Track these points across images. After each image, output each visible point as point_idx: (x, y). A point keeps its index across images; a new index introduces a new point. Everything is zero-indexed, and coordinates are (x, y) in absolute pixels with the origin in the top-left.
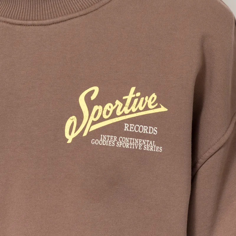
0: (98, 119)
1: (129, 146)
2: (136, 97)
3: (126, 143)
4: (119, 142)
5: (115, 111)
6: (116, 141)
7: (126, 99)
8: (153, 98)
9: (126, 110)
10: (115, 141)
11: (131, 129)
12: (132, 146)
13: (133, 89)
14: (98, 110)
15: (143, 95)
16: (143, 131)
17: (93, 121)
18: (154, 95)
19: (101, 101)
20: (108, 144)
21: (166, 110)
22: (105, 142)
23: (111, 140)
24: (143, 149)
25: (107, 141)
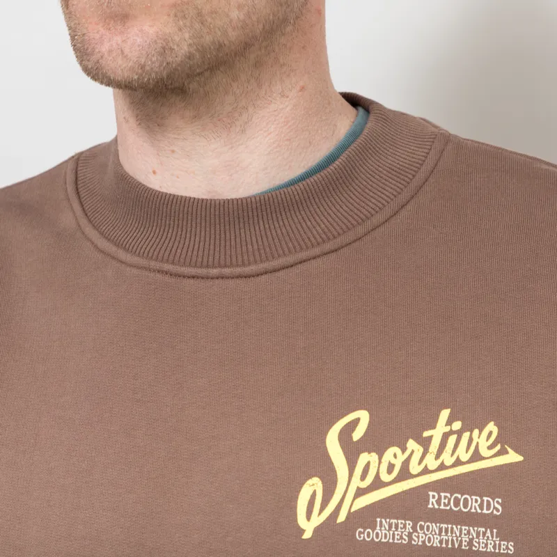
0: (369, 484)
1: (441, 542)
2: (451, 433)
3: (433, 535)
4: (419, 533)
5: (406, 463)
6: (411, 531)
7: (430, 438)
8: (490, 433)
9: (431, 462)
10: (409, 533)
11: (444, 503)
12: (447, 542)
13: (445, 414)
14: (368, 464)
15: (467, 427)
16: (471, 508)
17: (358, 487)
18: (492, 427)
19: (376, 441)
20: (393, 538)
21: (520, 458)
22: (386, 534)
23: (399, 530)
24: (470, 549)
25: (391, 532)
